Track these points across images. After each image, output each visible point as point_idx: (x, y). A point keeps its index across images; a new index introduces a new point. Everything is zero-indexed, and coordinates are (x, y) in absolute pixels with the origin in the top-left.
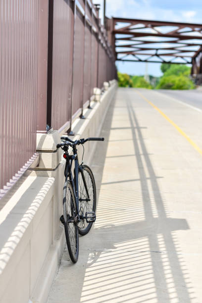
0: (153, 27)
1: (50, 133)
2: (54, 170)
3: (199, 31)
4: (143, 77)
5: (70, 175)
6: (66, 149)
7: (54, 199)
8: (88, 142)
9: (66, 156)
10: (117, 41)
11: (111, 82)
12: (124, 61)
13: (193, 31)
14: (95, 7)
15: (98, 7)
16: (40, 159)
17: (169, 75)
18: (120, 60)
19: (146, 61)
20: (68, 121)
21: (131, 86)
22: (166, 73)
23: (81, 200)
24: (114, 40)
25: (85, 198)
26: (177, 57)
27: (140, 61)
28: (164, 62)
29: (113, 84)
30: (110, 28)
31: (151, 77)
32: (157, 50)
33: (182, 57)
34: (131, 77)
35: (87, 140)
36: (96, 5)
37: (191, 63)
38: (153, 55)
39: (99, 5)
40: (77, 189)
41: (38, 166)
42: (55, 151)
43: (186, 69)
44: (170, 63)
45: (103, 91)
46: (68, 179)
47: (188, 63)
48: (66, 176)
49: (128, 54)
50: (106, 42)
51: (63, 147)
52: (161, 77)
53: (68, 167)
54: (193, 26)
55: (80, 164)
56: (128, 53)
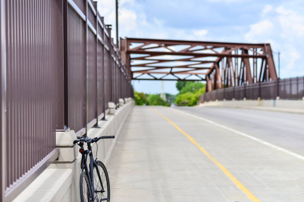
0: (166, 46)
1: (68, 131)
2: (72, 162)
3: (211, 49)
4: (159, 95)
5: (86, 168)
6: (81, 145)
7: (72, 187)
8: (101, 140)
9: (82, 151)
10: (132, 60)
11: (126, 99)
12: (139, 79)
13: (206, 49)
14: (107, 27)
15: (110, 27)
16: (59, 153)
17: (185, 92)
18: (135, 79)
19: (161, 79)
20: (84, 127)
21: (148, 104)
22: (182, 91)
23: (96, 192)
24: (129, 60)
25: (100, 190)
26: (191, 74)
27: (156, 79)
28: (179, 80)
29: (128, 101)
30: (124, 48)
31: (167, 95)
32: (172, 68)
33: (196, 75)
34: (147, 95)
35: (100, 138)
36: (108, 26)
37: (205, 80)
38: (168, 74)
39: (111, 25)
40: (92, 180)
41: (57, 159)
42: (72, 147)
43: (201, 86)
44: (184, 80)
45: (118, 107)
46: (84, 170)
47: (203, 80)
48: (82, 168)
49: (143, 74)
50: (120, 60)
51: (79, 143)
52: (177, 95)
53: (84, 161)
54: (205, 44)
55: (94, 159)
56: (143, 72)
